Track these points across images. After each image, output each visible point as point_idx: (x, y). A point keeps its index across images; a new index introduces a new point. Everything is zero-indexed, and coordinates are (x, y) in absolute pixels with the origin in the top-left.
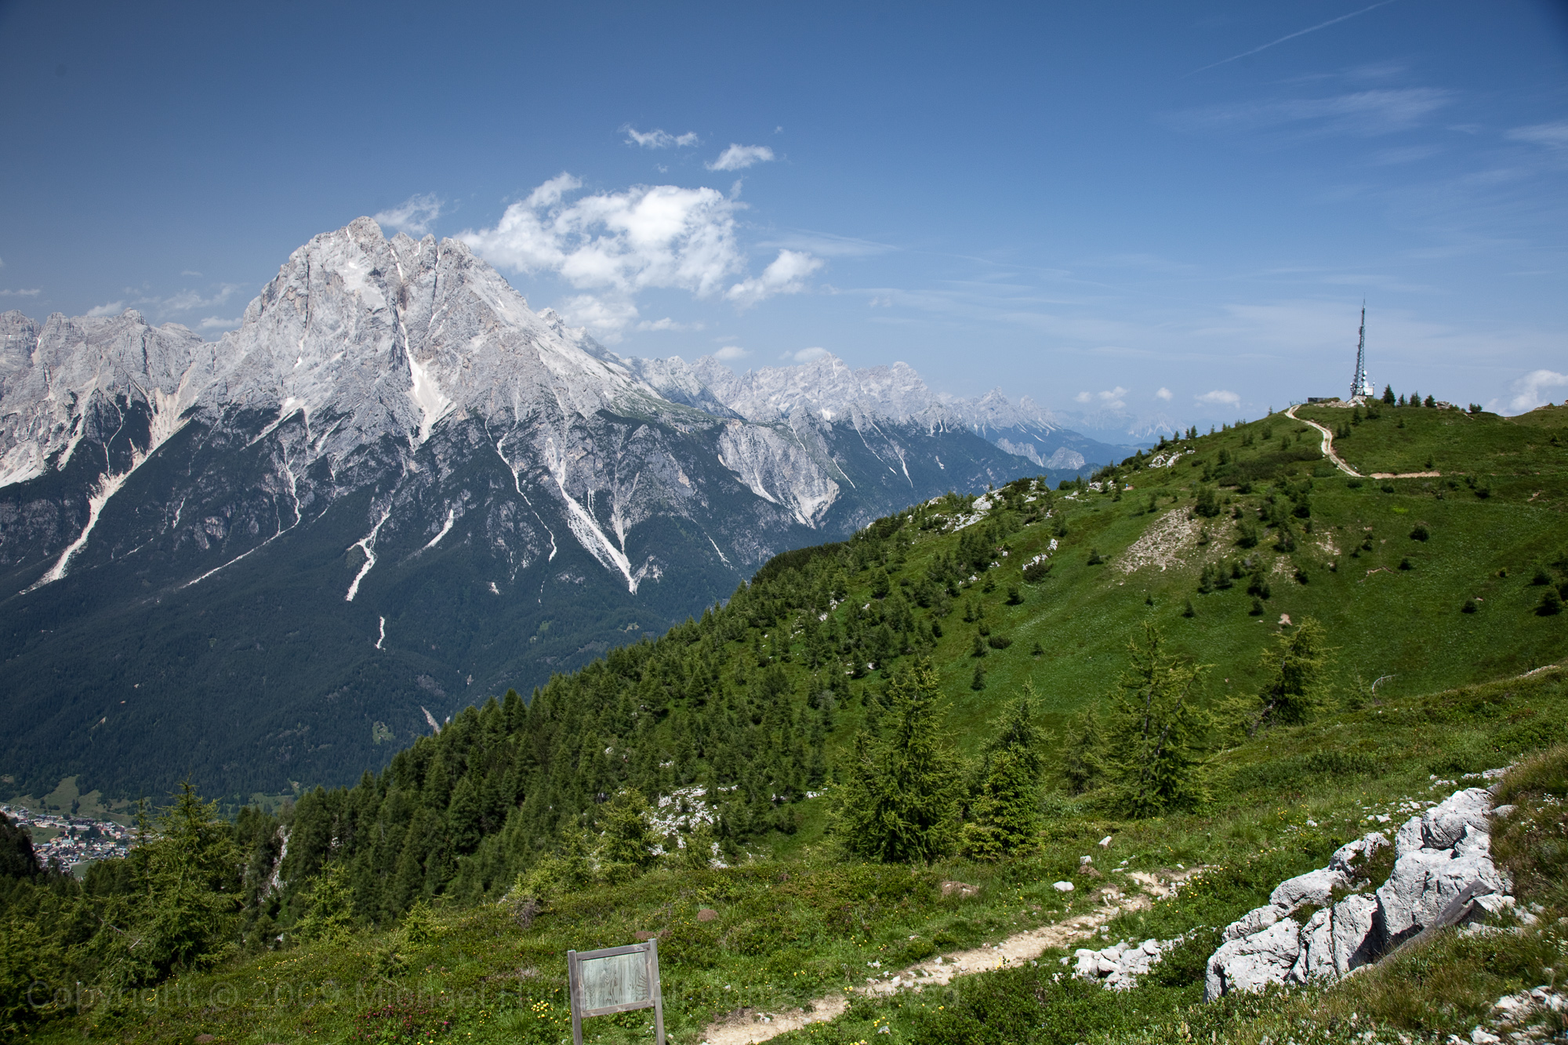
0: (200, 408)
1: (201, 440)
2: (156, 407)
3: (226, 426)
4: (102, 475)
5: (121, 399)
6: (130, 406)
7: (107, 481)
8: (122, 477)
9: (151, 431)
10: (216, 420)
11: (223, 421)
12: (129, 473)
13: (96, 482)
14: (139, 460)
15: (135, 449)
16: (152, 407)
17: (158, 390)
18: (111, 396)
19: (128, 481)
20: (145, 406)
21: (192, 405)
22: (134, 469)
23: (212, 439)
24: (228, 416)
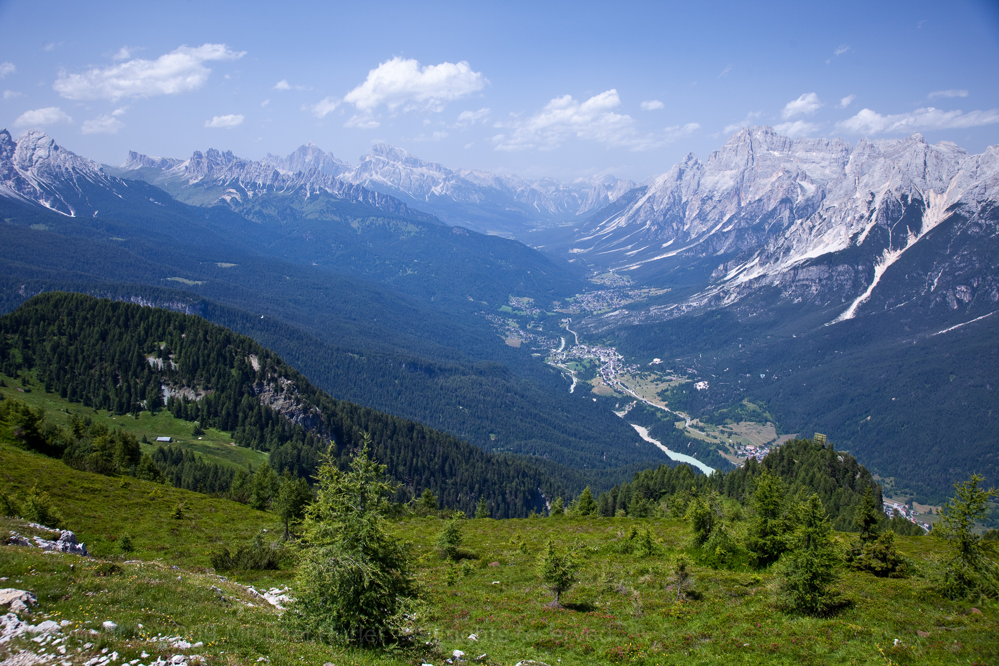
0: (962, 204)
1: (960, 228)
2: (928, 203)
3: (981, 218)
4: (885, 250)
5: (904, 197)
6: (910, 202)
7: (888, 255)
8: (899, 252)
9: (923, 220)
10: (973, 213)
11: (979, 214)
12: (904, 250)
13: (880, 254)
14: (912, 241)
15: (910, 233)
16: (925, 203)
17: (932, 190)
18: (898, 195)
19: (902, 255)
20: (921, 202)
21: (956, 202)
22: (907, 247)
23: (969, 227)
24: (984, 210)
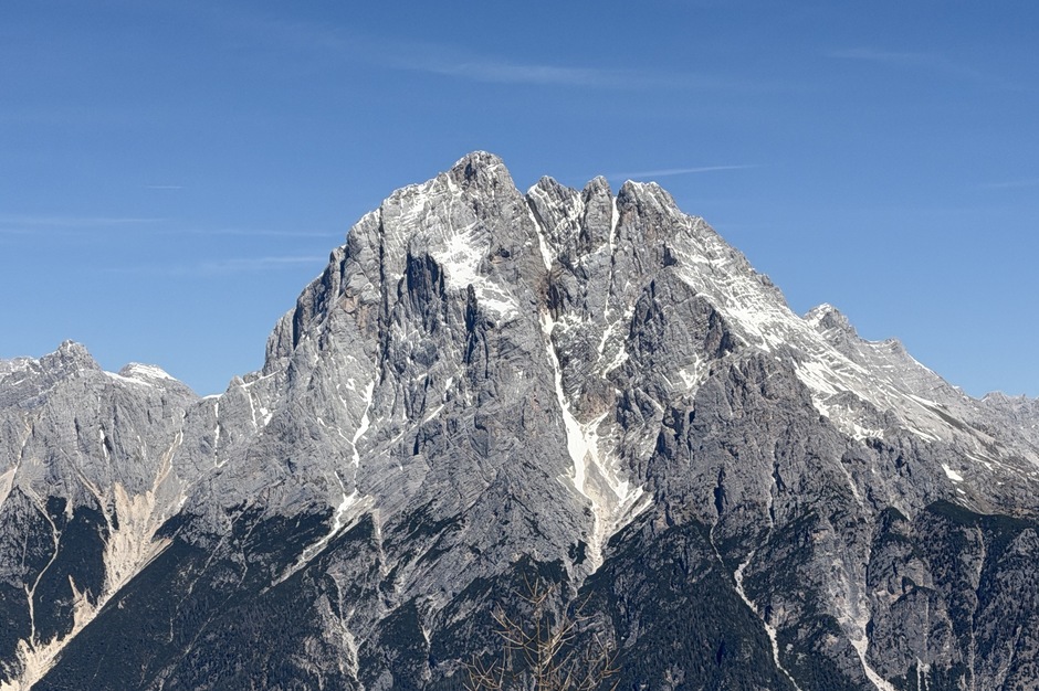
0: (191, 516)
1: (192, 577)
2: (114, 518)
3: (236, 549)
4: (22, 642)
5: (56, 504)
6: (71, 516)
7: (29, 655)
8: (56, 646)
9: (106, 561)
10: (218, 538)
11: (231, 539)
12: (68, 638)
13: (9, 653)
14: (85, 614)
15: (77, 596)
16: (108, 517)
17: (118, 486)
18: (39, 499)
19: (63, 652)
20: (97, 516)
21: (177, 511)
22: (76, 630)
23: (212, 572)
24: (239, 529)
